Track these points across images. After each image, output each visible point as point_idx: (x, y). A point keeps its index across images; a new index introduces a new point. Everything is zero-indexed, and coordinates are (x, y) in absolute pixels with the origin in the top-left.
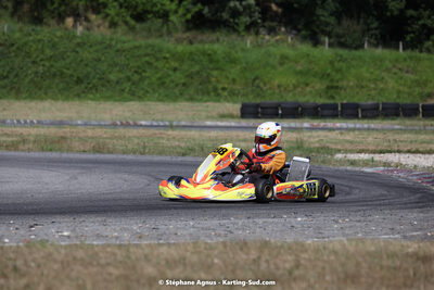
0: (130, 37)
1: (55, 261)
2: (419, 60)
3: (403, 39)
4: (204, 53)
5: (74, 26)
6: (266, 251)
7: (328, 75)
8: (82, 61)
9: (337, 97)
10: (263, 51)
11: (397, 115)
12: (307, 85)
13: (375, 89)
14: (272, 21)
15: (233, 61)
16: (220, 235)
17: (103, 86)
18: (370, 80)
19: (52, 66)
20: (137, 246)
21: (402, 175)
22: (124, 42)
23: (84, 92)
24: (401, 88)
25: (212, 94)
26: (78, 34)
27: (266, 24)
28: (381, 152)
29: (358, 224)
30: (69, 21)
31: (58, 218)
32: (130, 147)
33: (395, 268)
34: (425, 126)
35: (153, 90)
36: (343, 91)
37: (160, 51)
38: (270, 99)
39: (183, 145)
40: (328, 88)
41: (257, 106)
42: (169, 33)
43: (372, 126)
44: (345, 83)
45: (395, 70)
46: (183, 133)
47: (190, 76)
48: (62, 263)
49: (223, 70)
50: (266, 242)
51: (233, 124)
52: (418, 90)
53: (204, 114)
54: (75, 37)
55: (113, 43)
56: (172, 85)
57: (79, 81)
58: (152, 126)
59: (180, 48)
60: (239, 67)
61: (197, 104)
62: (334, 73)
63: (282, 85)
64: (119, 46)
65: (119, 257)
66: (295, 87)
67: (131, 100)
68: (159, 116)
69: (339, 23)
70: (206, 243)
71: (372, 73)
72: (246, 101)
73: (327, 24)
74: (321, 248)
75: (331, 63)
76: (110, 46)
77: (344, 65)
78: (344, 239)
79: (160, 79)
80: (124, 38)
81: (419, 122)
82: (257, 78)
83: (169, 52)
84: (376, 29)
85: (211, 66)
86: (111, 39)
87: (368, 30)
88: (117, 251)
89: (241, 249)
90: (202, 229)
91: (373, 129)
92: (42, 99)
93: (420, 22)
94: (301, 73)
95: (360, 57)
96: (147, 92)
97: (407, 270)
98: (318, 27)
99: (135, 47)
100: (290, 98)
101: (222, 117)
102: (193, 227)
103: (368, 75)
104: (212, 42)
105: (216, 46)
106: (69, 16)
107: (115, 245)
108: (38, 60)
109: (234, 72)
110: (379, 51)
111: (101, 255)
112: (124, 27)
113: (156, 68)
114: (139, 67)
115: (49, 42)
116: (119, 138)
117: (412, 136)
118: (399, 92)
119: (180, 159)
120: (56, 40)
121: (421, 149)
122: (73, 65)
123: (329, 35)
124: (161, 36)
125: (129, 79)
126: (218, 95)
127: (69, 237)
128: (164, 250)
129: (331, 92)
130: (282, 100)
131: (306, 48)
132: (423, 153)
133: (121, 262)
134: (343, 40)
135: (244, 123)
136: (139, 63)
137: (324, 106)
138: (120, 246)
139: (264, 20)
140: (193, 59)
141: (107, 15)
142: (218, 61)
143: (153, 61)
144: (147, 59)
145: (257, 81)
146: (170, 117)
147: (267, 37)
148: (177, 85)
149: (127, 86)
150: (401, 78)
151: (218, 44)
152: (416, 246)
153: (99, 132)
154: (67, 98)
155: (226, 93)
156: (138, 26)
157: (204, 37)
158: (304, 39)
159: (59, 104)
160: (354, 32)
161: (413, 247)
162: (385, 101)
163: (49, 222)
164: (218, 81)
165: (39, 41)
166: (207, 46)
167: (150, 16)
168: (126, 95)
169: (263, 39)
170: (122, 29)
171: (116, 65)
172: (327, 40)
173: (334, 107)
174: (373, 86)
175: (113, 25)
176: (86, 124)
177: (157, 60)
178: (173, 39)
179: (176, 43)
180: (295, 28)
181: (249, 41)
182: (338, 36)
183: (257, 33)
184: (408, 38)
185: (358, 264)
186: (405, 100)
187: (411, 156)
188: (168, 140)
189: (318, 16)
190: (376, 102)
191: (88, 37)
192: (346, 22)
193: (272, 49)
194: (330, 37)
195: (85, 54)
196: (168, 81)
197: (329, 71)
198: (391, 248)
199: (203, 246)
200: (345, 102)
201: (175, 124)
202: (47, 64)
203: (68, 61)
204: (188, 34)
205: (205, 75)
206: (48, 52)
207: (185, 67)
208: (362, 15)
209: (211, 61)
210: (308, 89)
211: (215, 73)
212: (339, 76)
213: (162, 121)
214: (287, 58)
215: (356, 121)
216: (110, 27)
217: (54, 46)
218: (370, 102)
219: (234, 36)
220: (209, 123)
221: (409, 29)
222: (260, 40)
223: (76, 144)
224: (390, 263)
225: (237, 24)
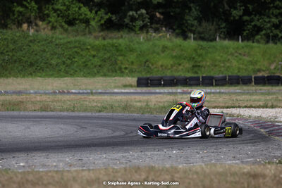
0: (65, 36)
1: (14, 183)
2: (252, 47)
3: (242, 35)
4: (113, 45)
5: (28, 29)
6: (152, 173)
7: (194, 58)
8: (33, 52)
9: (199, 72)
10: (151, 43)
11: (238, 83)
12: (180, 65)
13: (224, 67)
14: (157, 24)
15: (132, 50)
16: (122, 163)
17: (47, 67)
18: (220, 61)
19: (14, 55)
20: (68, 171)
21: (241, 122)
22: (61, 39)
23: (34, 72)
24: (241, 66)
25: (118, 72)
26: (31, 34)
27: (153, 26)
28: (227, 108)
29: (212, 154)
30: (25, 26)
31: (17, 154)
32: (65, 107)
33: (236, 183)
34: (256, 90)
35: (80, 70)
36: (203, 69)
37: (84, 44)
38: (156, 74)
39: (99, 105)
40: (194, 66)
41: (148, 79)
42: (90, 33)
43: (222, 91)
44: (204, 63)
45: (236, 54)
46: (100, 97)
47: (104, 60)
48: (19, 183)
49: (125, 56)
50: (152, 167)
51: (132, 91)
52: (251, 67)
53: (113, 85)
54: (28, 36)
55: (54, 39)
56: (92, 67)
57: (32, 65)
58: (79, 93)
59: (97, 42)
60: (135, 54)
61: (108, 78)
62: (197, 57)
63: (164, 65)
64: (57, 42)
65: (56, 179)
66: (172, 66)
67: (65, 77)
68: (84, 87)
69: (200, 25)
70: (114, 169)
71: (222, 56)
72: (140, 76)
73: (192, 26)
74: (188, 170)
75: (195, 50)
76: (51, 42)
77: (204, 52)
78: (203, 164)
79: (84, 62)
80: (60, 36)
81: (252, 88)
82: (147, 61)
83: (90, 45)
84: (224, 28)
85: (117, 54)
86: (53, 37)
87: (219, 28)
88: (54, 175)
89: (136, 172)
90: (111, 159)
91: (223, 93)
92: (7, 77)
93: (253, 24)
94: (175, 57)
95: (214, 47)
96: (76, 71)
97: (243, 183)
98: (187, 27)
99: (68, 42)
100: (168, 74)
101: (125, 86)
102: (105, 158)
103: (219, 58)
104: (118, 38)
105: (120, 41)
106: (24, 23)
107: (54, 171)
108: (5, 51)
109: (132, 57)
110: (226, 43)
111: (44, 177)
112: (61, 29)
113: (82, 55)
114: (70, 55)
115: (12, 40)
116: (58, 101)
117: (248, 97)
118: (239, 68)
119: (97, 114)
120: (16, 38)
121: (254, 105)
122: (27, 54)
123: (194, 32)
124: (85, 34)
125: (64, 63)
126: (122, 72)
127: (23, 166)
128: (85, 173)
129: (196, 69)
130: (163, 75)
131: (179, 41)
132: (255, 107)
133: (57, 182)
134: (203, 35)
135: (139, 90)
136: (70, 53)
137: (191, 79)
138: (57, 172)
139: (151, 23)
140: (106, 50)
141: (50, 22)
142: (122, 51)
143: (79, 51)
144: (76, 49)
145: (147, 63)
146: (91, 87)
147: (154, 34)
148: (95, 66)
149: (63, 67)
150: (240, 59)
151: (122, 39)
152: (249, 168)
153: (44, 98)
154: (24, 76)
155: (127, 71)
156: (70, 28)
157: (113, 35)
158: (178, 35)
159: (19, 80)
160: (210, 30)
161: (247, 168)
162: (230, 74)
163: (11, 157)
164: (122, 63)
165: (5, 39)
166: (115, 41)
167: (77, 22)
168: (62, 73)
169: (151, 35)
170: (59, 30)
171: (56, 54)
172: (192, 35)
173: (198, 79)
174: (222, 65)
175: (53, 28)
176: (36, 93)
177: (82, 50)
178: (92, 37)
179: (95, 39)
180: (171, 28)
181: (142, 37)
182: (199, 33)
183: (147, 32)
184: (245, 34)
185: (212, 180)
186: (243, 74)
187: (247, 109)
188: (90, 102)
189: (186, 20)
190: (224, 75)
191: (37, 36)
192: (204, 24)
193: (157, 42)
194: (194, 34)
195: (35, 47)
196: (89, 63)
197: (194, 56)
198: (233, 169)
199: (111, 170)
200: (204, 75)
201: (94, 91)
202: (11, 54)
203: (24, 52)
204: (102, 33)
205: (113, 60)
206: (11, 46)
207: (100, 55)
208: (215, 19)
209: (118, 50)
210: (181, 68)
211: (120, 58)
212: (200, 59)
213: (86, 89)
214: (166, 47)
215: (212, 88)
216: (51, 29)
217: (15, 42)
218: (221, 75)
219: (132, 34)
220: (116, 91)
221: (245, 28)
222: (149, 36)
223: (30, 106)
224: (232, 179)
225: (134, 26)
